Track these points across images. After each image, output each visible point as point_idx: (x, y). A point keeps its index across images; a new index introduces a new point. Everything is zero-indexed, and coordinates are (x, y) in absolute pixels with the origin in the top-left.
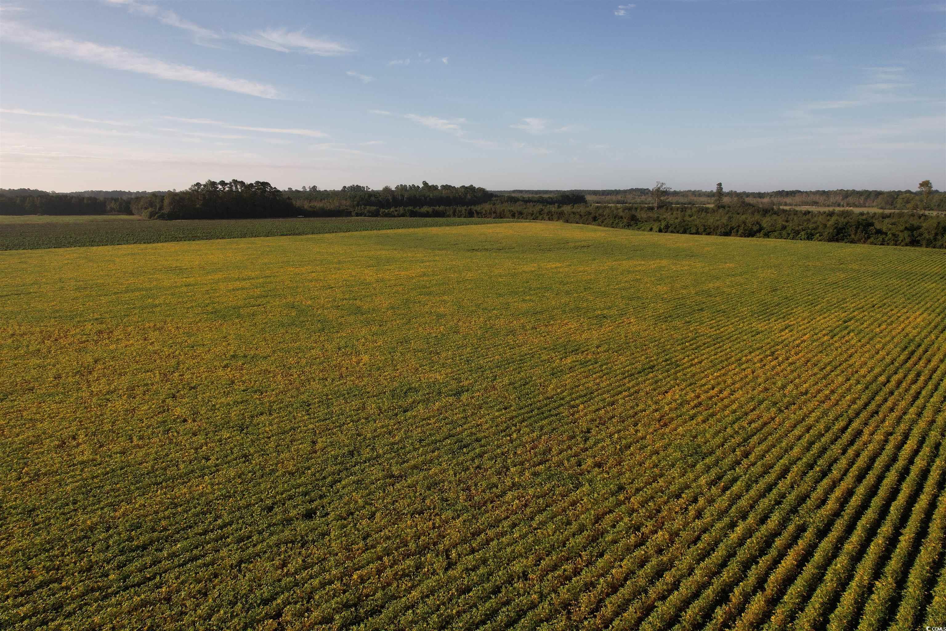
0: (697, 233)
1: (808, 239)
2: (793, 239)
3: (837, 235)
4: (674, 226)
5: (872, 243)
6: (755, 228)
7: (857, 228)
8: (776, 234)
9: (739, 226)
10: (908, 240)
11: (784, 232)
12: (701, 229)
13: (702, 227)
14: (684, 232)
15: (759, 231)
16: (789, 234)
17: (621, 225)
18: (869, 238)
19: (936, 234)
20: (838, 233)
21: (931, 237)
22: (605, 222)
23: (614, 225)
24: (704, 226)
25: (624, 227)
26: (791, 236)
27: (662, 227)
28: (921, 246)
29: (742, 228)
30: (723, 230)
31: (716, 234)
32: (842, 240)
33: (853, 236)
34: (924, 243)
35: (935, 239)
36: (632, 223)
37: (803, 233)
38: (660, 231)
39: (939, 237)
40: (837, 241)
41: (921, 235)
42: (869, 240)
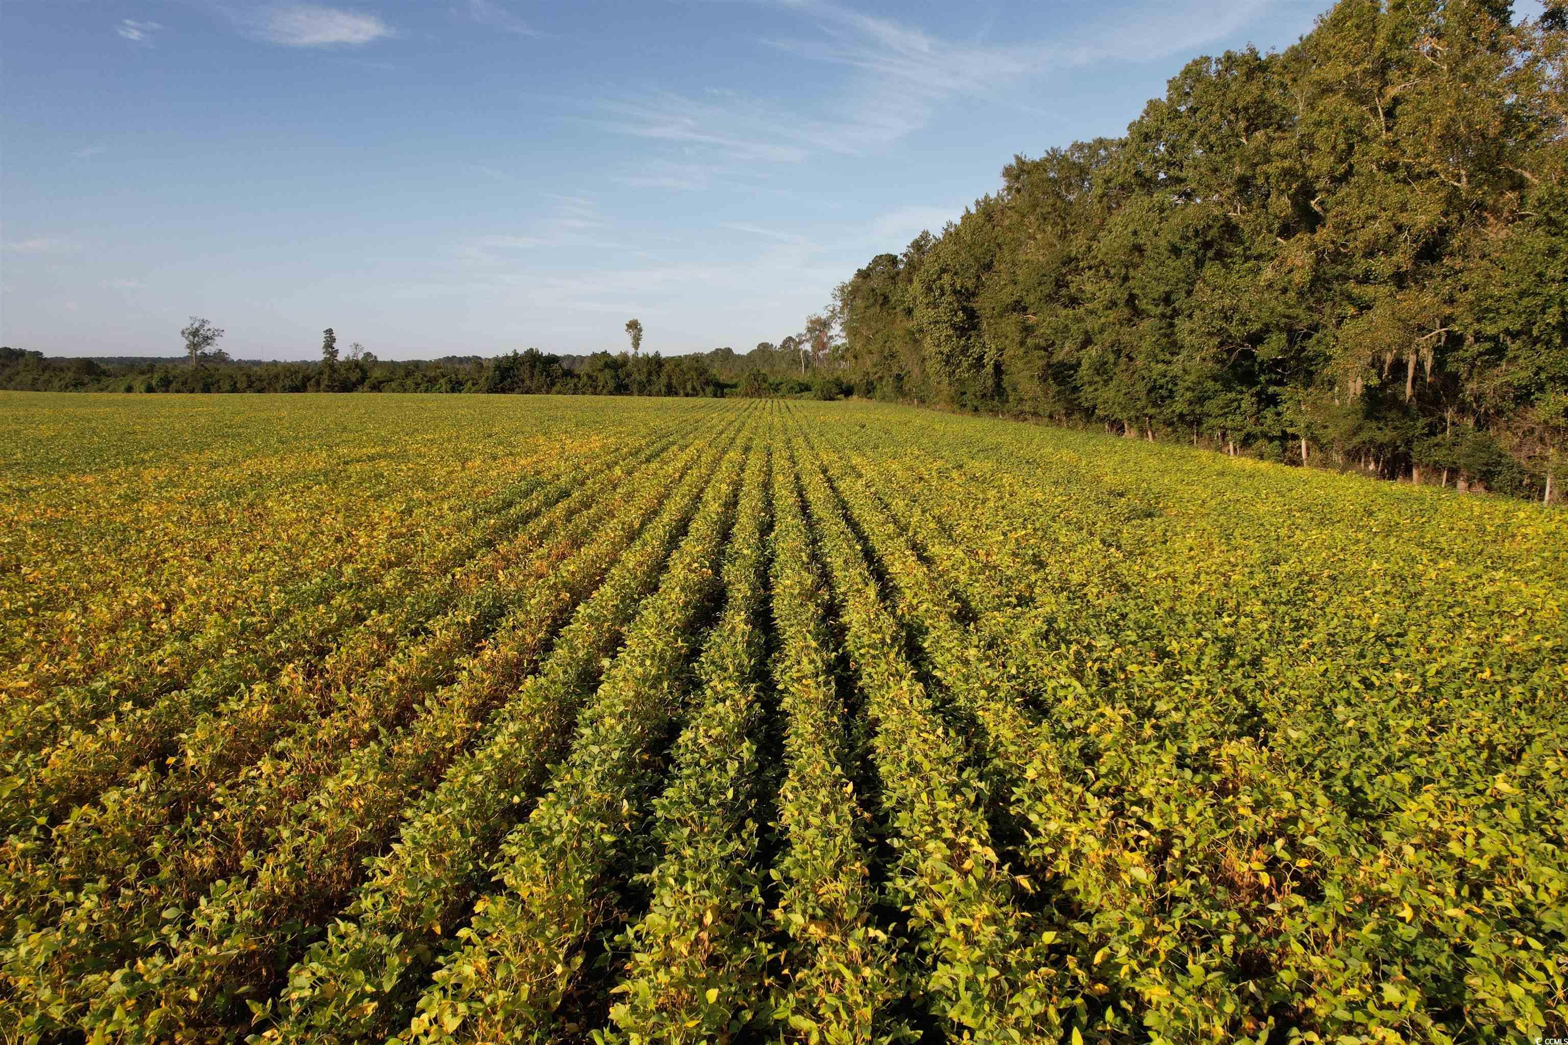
0: (234, 389)
1: (453, 390)
2: (426, 391)
3: (501, 381)
4: (181, 379)
5: (559, 393)
6: (354, 376)
7: (533, 367)
8: (393, 385)
9: (321, 373)
10: (611, 384)
11: (409, 382)
12: (242, 383)
13: (244, 378)
14: (206, 389)
15: (361, 381)
16: (418, 385)
17: (56, 383)
18: (553, 384)
19: (650, 374)
20: (503, 379)
21: (643, 378)
22: (18, 379)
23: (39, 385)
24: (249, 377)
25: (65, 388)
26: (422, 387)
27: (154, 383)
28: (631, 394)
29: (325, 376)
30: (288, 383)
31: (276, 391)
32: (512, 390)
33: (528, 382)
34: (635, 388)
35: (649, 382)
36: (86, 378)
37: (442, 381)
38: (150, 390)
39: (654, 378)
40: (503, 391)
41: (629, 375)
42: (555, 389)
